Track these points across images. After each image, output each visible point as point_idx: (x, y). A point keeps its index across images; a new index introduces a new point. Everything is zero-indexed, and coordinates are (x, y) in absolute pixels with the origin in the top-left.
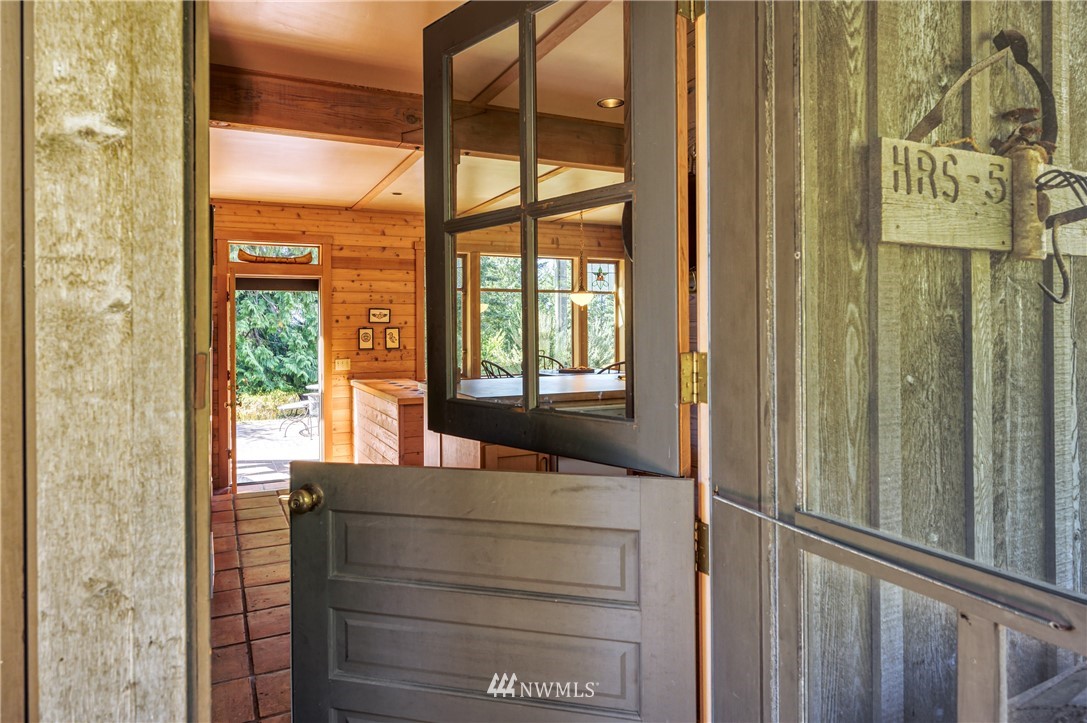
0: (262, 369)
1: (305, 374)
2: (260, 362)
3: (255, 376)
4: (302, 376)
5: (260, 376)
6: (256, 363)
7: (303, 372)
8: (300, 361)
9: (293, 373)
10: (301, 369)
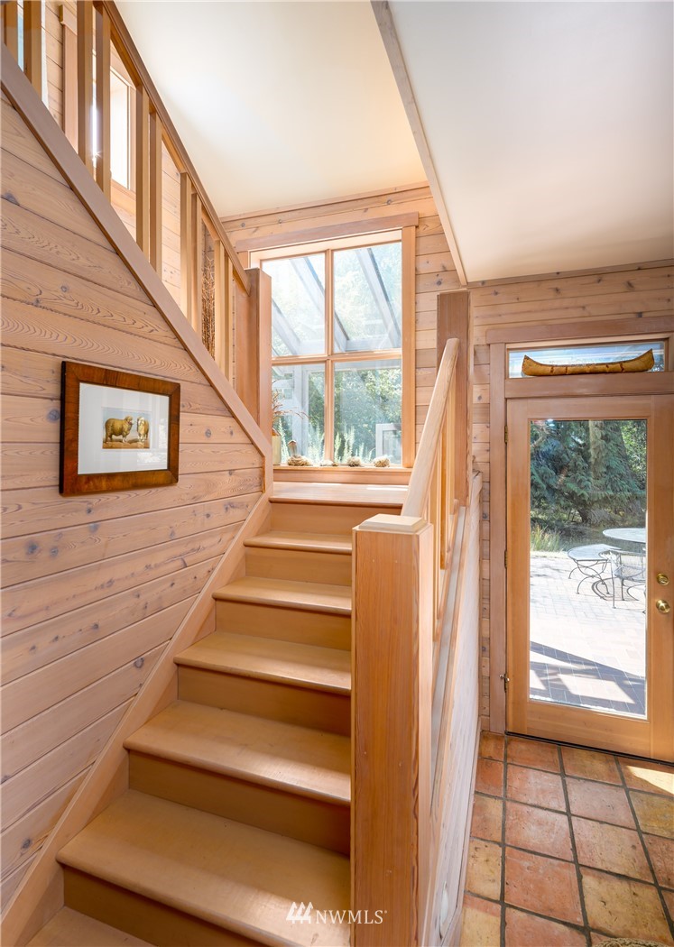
0: (545, 486)
1: (585, 493)
2: (543, 480)
3: (538, 492)
4: (582, 494)
5: (543, 493)
6: (540, 482)
7: (583, 491)
8: (581, 481)
9: (574, 492)
10: (582, 488)
